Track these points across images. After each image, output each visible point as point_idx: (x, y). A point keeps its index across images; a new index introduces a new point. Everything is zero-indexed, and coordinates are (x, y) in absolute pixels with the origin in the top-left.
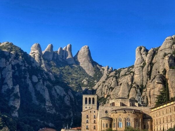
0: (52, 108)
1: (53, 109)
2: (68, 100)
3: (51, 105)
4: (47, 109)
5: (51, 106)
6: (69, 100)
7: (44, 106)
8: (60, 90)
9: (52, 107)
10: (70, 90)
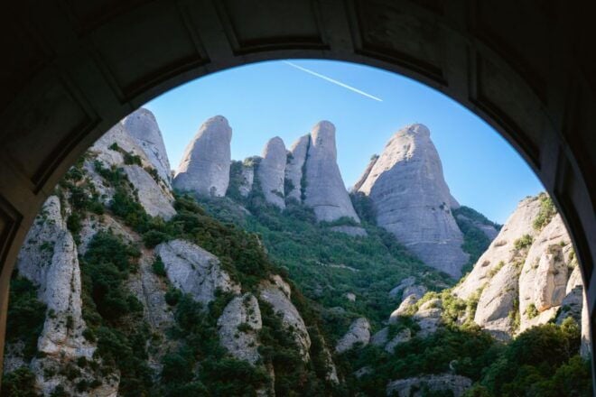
0: (90, 378)
1: (96, 384)
2: (244, 328)
3: (88, 351)
4: (40, 381)
5: (82, 361)
6: (259, 326)
7: (28, 359)
8: (193, 267)
9: (94, 365)
10: (278, 278)
